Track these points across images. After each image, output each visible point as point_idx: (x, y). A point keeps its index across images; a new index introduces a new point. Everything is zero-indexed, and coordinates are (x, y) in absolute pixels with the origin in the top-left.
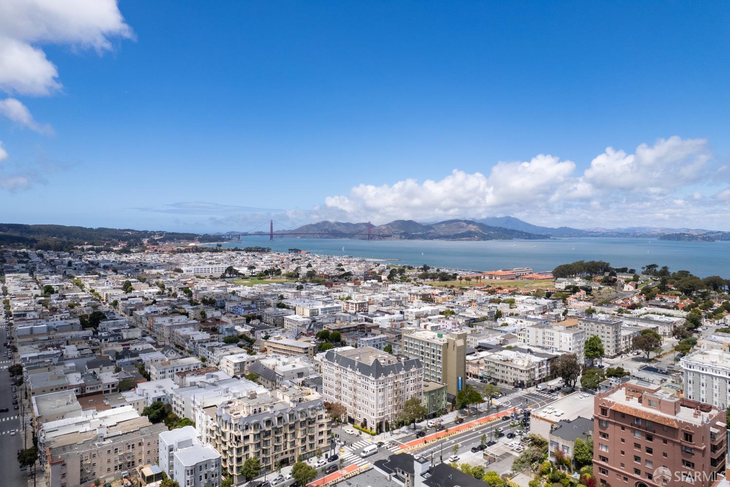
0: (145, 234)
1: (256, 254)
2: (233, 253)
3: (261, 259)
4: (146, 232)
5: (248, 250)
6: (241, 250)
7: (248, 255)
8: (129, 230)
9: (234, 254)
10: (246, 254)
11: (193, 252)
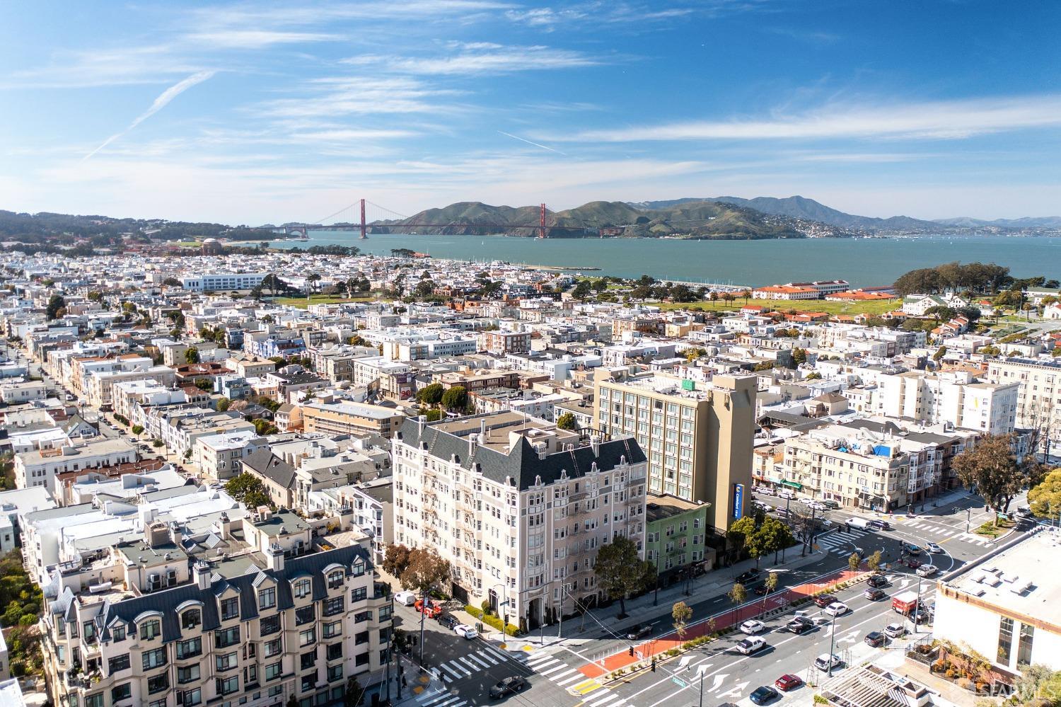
0: (129, 224)
1: (330, 258)
2: (286, 256)
3: (338, 265)
4: (130, 221)
5: (315, 251)
6: (304, 252)
7: (315, 260)
8: (97, 217)
9: (287, 258)
10: (311, 258)
11: (212, 254)
